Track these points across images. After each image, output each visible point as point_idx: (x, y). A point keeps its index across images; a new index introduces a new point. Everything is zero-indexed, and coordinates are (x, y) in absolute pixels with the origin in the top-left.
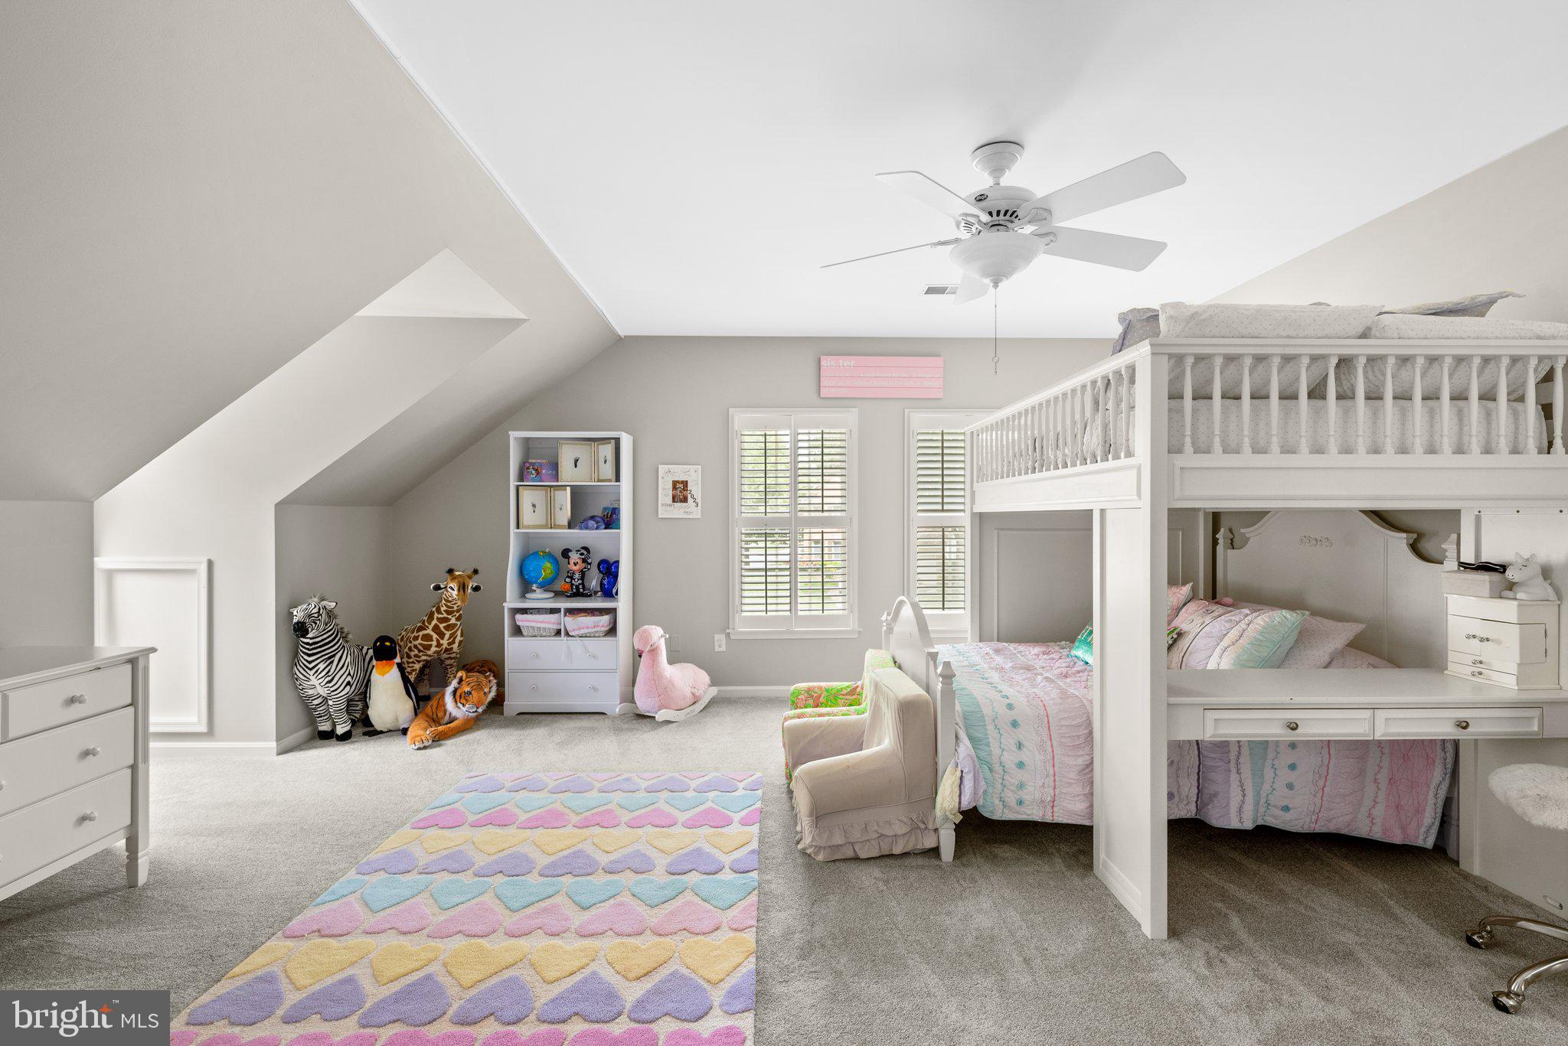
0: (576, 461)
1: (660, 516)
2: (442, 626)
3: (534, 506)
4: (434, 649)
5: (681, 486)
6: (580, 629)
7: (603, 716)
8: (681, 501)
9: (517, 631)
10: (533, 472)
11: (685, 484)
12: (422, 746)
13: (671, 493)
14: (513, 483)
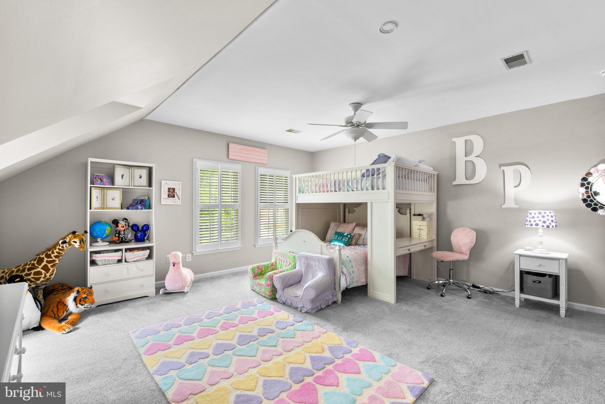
0: (122, 176)
1: (162, 204)
3: (97, 197)
4: (42, 279)
5: (172, 190)
6: (135, 258)
8: (172, 197)
9: (93, 263)
10: (99, 180)
11: (174, 189)
13: (167, 193)
14: (89, 185)
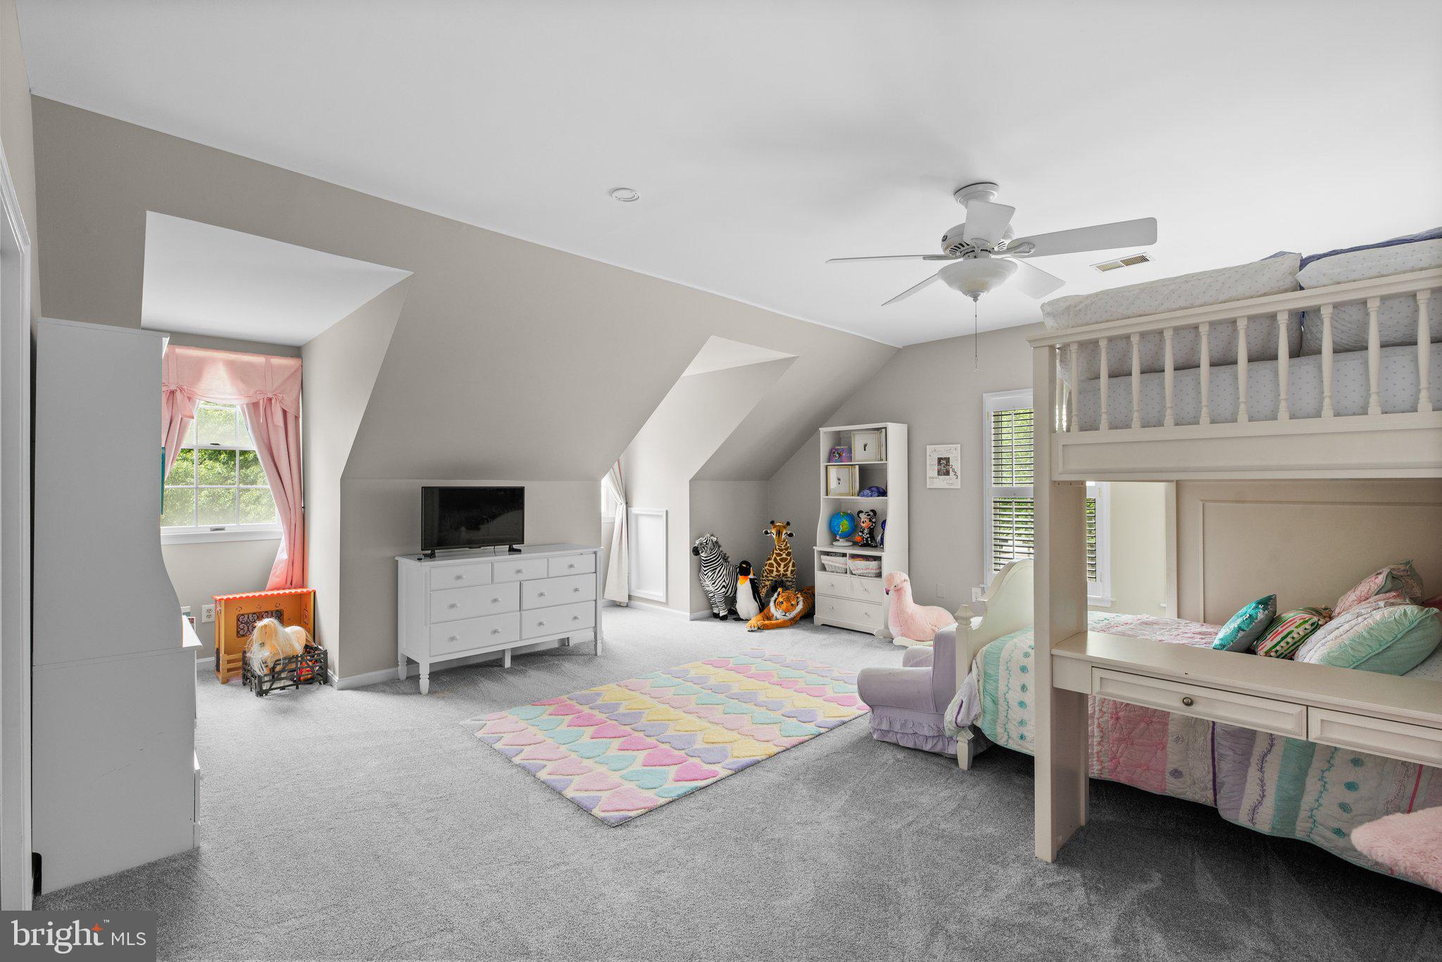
0: (865, 446)
1: (928, 487)
2: (778, 558)
3: (839, 479)
4: (775, 573)
5: (944, 462)
6: (857, 569)
7: (871, 636)
9: (823, 568)
10: (837, 455)
11: (948, 460)
12: (750, 629)
13: (936, 467)
14: (823, 464)
